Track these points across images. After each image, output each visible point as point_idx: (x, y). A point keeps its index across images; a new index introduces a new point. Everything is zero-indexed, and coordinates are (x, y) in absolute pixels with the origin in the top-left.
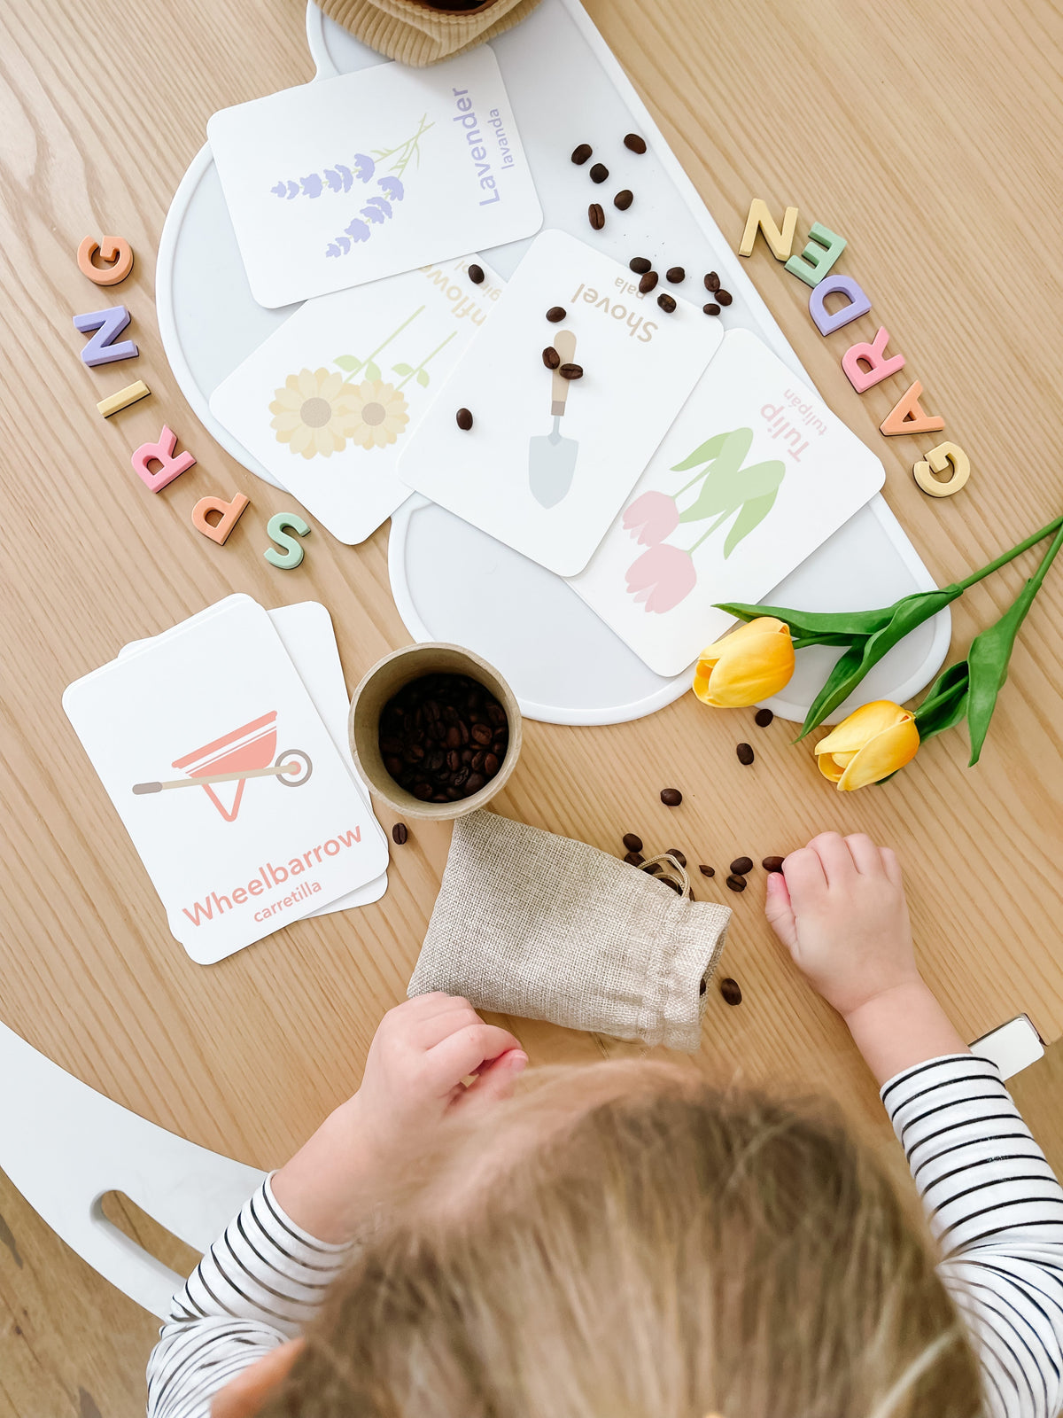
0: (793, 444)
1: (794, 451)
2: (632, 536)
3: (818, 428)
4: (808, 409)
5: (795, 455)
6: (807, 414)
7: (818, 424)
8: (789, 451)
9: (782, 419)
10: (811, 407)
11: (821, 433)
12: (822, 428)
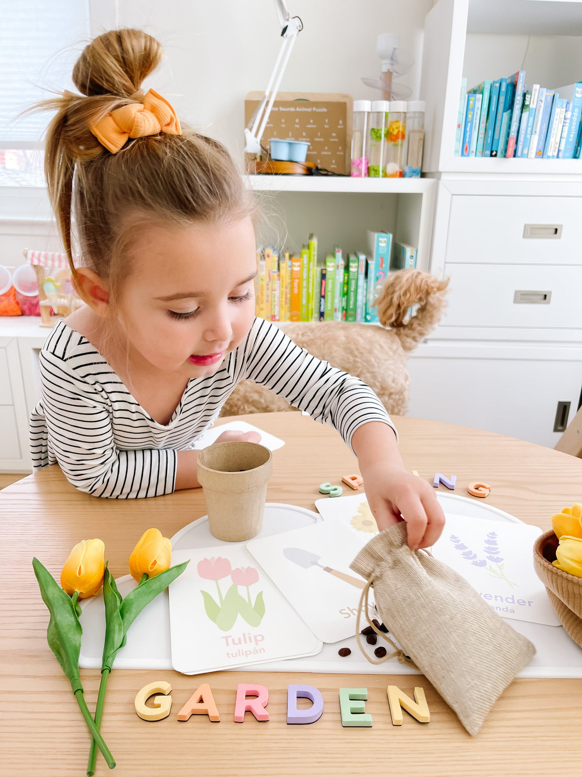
0: (233, 640)
1: (228, 638)
2: (242, 568)
3: (232, 654)
4: (246, 654)
5: (226, 638)
6: (244, 654)
7: (234, 655)
8: (231, 637)
9: (251, 641)
10: (247, 656)
11: (228, 654)
12: (230, 656)
